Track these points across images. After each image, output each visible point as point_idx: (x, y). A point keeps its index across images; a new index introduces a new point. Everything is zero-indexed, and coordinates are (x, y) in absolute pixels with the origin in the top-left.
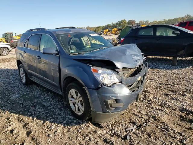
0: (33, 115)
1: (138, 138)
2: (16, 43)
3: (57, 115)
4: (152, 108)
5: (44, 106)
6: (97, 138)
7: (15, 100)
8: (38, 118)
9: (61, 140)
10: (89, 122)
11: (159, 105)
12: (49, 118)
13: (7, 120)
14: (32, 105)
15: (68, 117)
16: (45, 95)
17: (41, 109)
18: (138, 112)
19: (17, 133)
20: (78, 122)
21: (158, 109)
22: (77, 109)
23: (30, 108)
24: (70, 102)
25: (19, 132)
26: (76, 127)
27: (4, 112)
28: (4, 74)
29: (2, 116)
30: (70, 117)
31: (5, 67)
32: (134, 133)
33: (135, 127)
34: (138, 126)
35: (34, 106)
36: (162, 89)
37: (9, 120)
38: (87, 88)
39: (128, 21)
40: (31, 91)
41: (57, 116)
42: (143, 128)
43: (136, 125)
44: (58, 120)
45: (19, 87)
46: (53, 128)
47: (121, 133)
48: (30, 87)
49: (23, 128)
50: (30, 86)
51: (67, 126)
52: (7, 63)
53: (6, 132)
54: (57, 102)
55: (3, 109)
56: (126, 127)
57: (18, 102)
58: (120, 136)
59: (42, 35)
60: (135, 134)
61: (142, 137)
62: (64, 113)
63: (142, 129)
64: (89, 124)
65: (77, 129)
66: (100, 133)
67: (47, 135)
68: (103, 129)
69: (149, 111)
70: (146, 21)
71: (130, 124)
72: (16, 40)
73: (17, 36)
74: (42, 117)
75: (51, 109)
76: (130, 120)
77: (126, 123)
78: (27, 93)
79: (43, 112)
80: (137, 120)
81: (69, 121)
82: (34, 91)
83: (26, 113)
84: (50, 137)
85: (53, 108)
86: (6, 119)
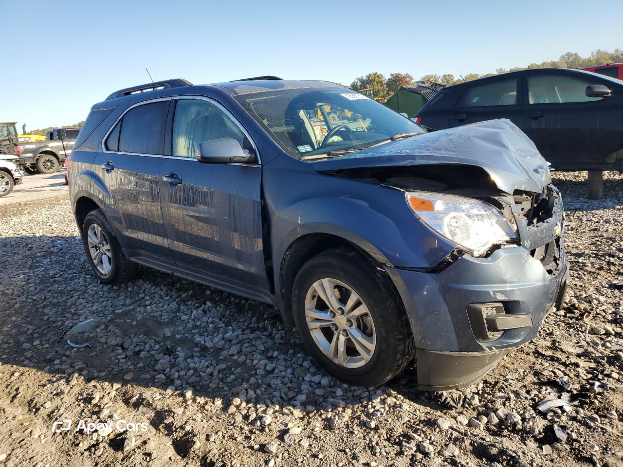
0: (178, 382)
1: (596, 435)
2: (31, 155)
3: (264, 376)
4: (593, 332)
5: (204, 349)
6: (446, 445)
7: (91, 335)
8: (199, 391)
9: (317, 461)
10: (394, 393)
11: (611, 322)
12: (239, 388)
13: (82, 405)
14: (157, 346)
15: (307, 378)
16: (195, 312)
17: (196, 359)
18: (550, 348)
19: (139, 448)
20: (350, 394)
21: (613, 333)
22: (342, 348)
23: (157, 357)
24: (311, 325)
25: (145, 443)
26: (349, 411)
27: (61, 378)
28: (18, 253)
29: (62, 393)
30: (317, 379)
31: (11, 231)
32: (574, 419)
33: (566, 396)
34: (575, 392)
35: (169, 352)
36: (593, 270)
37: (90, 403)
38: (396, 267)
39: (387, 77)
40: (136, 302)
41: (267, 380)
42: (596, 398)
43: (568, 392)
44: (277, 394)
45: (89, 291)
46: (268, 419)
47: (523, 420)
48: (130, 289)
49: (153, 430)
50: (127, 287)
51: (318, 411)
52: (14, 218)
53: (94, 446)
54: (248, 331)
55: (56, 367)
56: (532, 399)
57: (103, 340)
58: (528, 433)
59: (179, 103)
60: (579, 421)
61: (609, 429)
62: (286, 367)
63: (596, 402)
64: (395, 397)
65: (359, 418)
66: (451, 428)
67: (257, 447)
68: (453, 412)
69: (588, 343)
70: (444, 76)
71: (544, 388)
72: (33, 146)
73: (30, 133)
74: (211, 385)
75: (233, 355)
76: (536, 374)
77: (525, 387)
78: (124, 309)
79: (209, 370)
80: (559, 373)
81: (319, 392)
82: (147, 303)
83: (148, 376)
84: (271, 453)
85: (240, 352)
86: (77, 399)
